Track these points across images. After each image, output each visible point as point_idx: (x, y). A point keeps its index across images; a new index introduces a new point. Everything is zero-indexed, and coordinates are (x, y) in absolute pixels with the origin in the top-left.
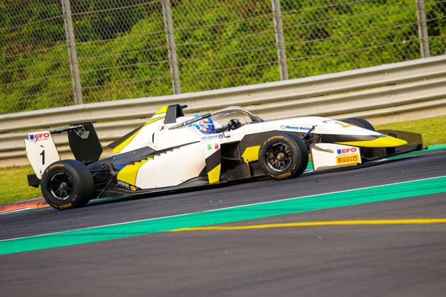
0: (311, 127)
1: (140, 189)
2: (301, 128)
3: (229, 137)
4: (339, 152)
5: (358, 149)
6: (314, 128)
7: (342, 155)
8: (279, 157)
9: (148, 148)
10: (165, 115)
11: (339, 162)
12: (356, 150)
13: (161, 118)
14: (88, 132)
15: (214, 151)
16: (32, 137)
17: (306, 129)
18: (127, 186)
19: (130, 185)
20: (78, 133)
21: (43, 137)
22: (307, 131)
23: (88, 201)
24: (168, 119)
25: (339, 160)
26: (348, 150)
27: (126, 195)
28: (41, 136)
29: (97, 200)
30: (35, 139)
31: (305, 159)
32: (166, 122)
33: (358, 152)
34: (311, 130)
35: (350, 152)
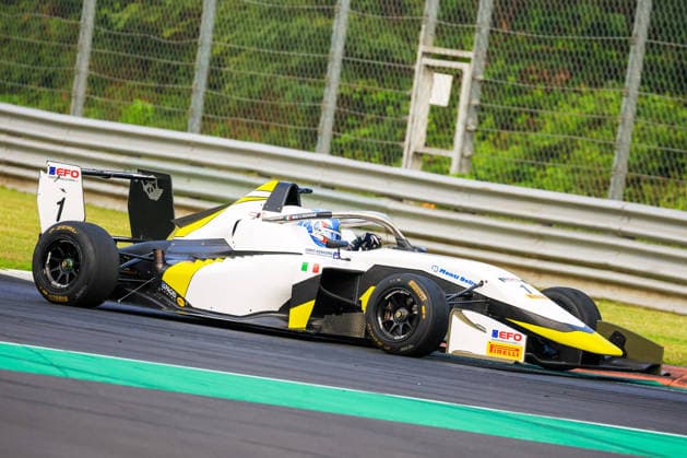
0: (477, 282)
1: (189, 306)
2: (463, 279)
3: (348, 260)
4: (495, 333)
5: (524, 337)
6: (481, 284)
7: (498, 341)
8: (398, 314)
9: (222, 242)
10: (268, 194)
11: (491, 351)
12: (520, 339)
13: (261, 198)
14: (161, 191)
15: (309, 274)
16: (52, 170)
17: (470, 282)
18: (173, 294)
19: (178, 295)
20: (145, 188)
21: (68, 176)
22: (468, 286)
23: (102, 302)
24: (272, 205)
25: (492, 348)
26: (509, 335)
27: (165, 311)
28: (66, 172)
29: (118, 304)
30: (56, 175)
31: (441, 330)
32: (264, 209)
33: (522, 344)
34: (476, 286)
35: (511, 339)
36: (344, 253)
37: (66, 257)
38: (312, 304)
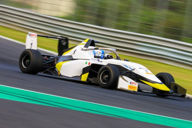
3: (102, 62)
16: (30, 35)
18: (58, 71)
21: (34, 36)
36: (101, 60)
37: (28, 59)
38: (88, 74)
